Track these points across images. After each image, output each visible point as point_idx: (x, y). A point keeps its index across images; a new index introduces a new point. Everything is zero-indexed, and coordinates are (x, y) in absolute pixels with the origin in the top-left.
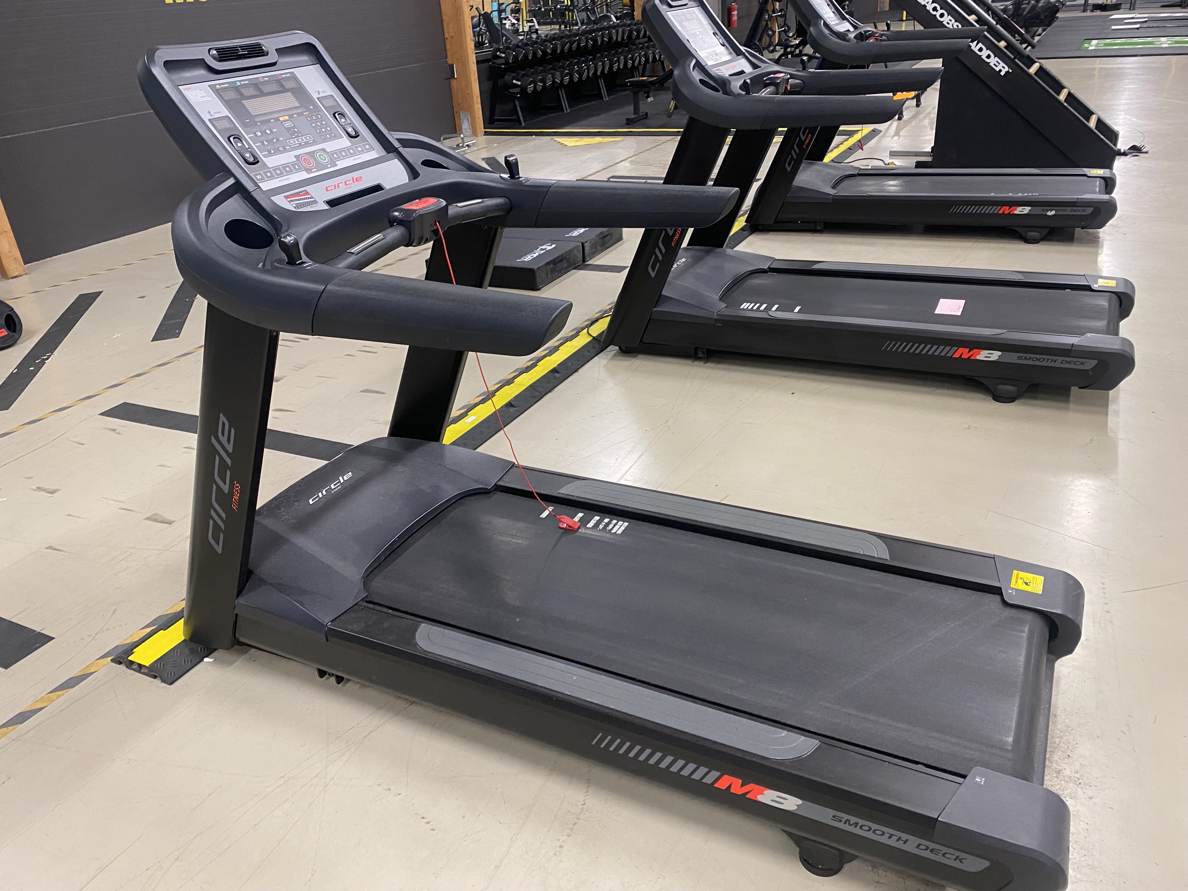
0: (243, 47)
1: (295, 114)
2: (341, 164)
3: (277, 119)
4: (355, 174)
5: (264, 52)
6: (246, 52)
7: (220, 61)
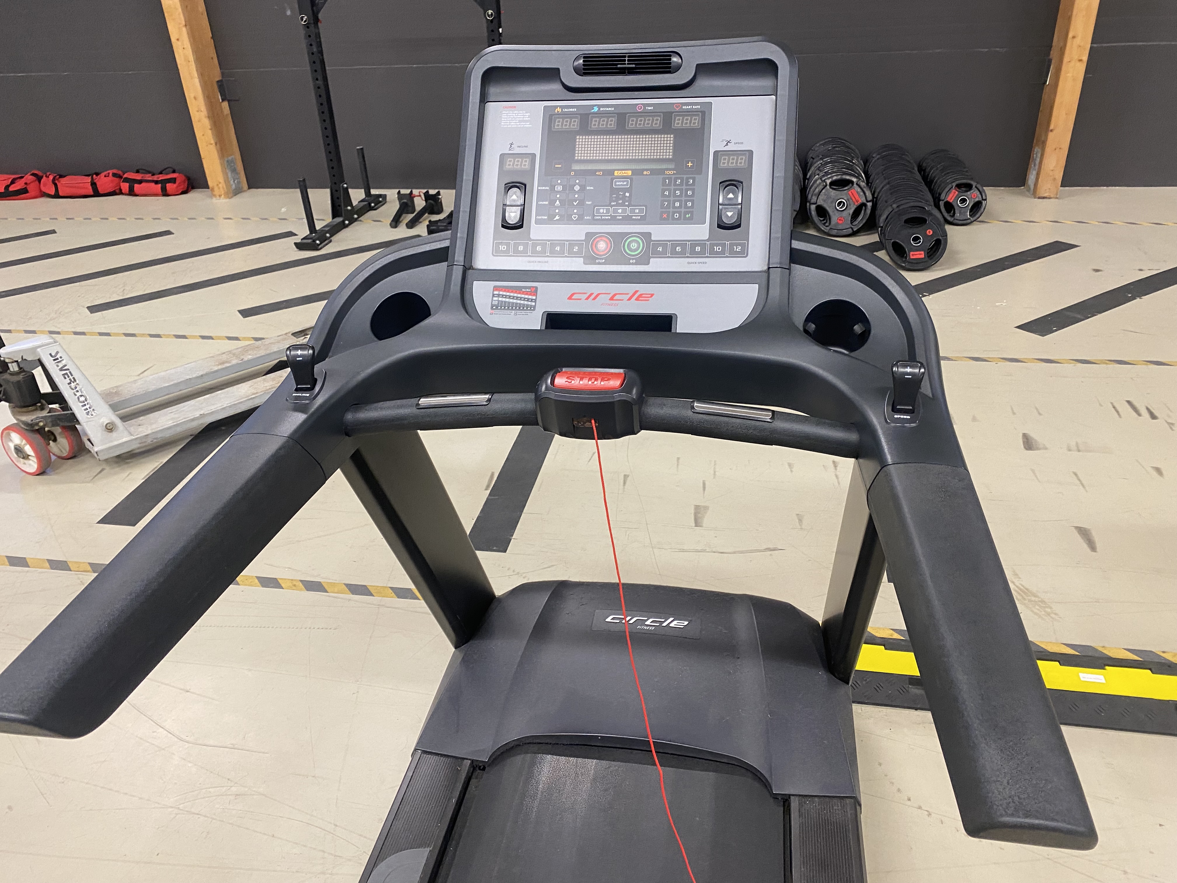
0: (633, 57)
1: (647, 170)
2: (657, 265)
3: (611, 172)
4: (643, 288)
5: (670, 68)
6: (634, 66)
7: (585, 74)
